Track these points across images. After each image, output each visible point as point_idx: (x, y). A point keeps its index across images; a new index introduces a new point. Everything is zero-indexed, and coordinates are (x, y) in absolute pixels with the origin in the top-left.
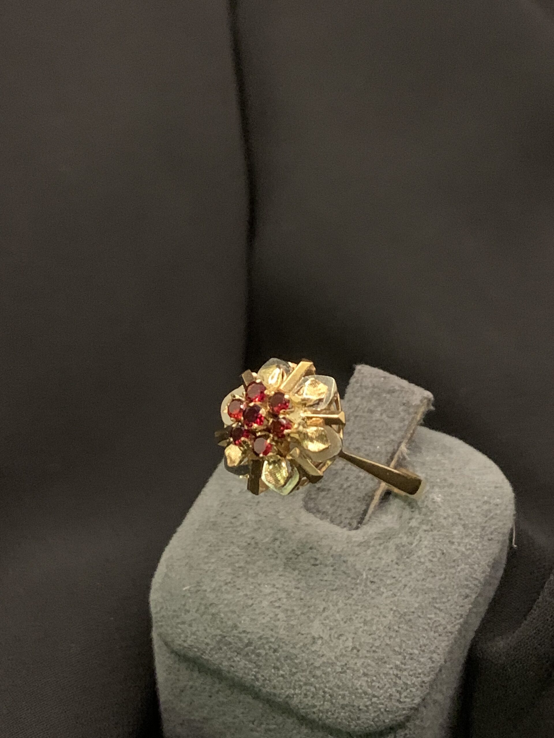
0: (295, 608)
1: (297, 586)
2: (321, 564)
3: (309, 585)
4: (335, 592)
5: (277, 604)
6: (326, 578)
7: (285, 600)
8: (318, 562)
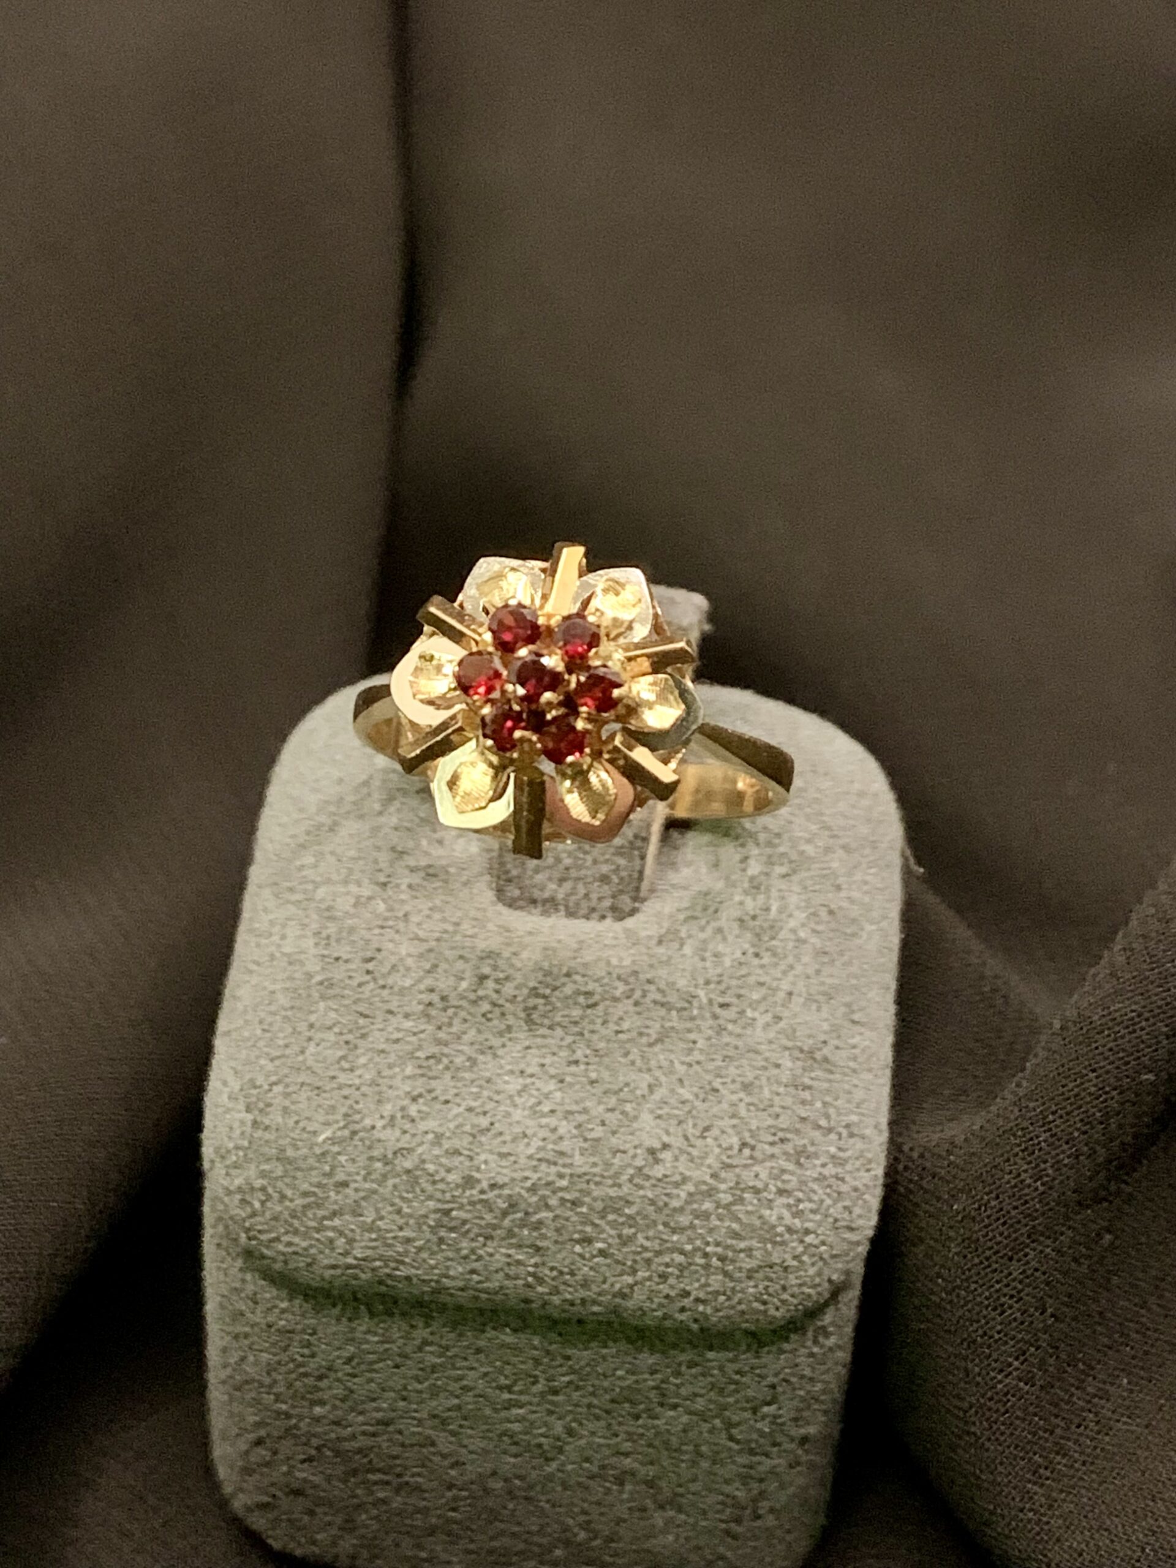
0: (588, 1104)
1: (571, 1059)
2: (604, 999)
3: (596, 1051)
4: (658, 1048)
5: (546, 1109)
6: (625, 1025)
7: (558, 1094)
8: (597, 998)
